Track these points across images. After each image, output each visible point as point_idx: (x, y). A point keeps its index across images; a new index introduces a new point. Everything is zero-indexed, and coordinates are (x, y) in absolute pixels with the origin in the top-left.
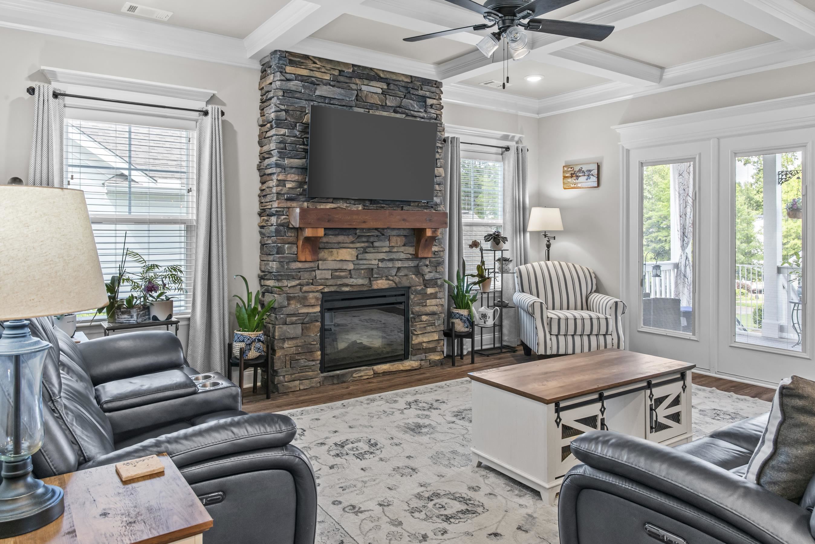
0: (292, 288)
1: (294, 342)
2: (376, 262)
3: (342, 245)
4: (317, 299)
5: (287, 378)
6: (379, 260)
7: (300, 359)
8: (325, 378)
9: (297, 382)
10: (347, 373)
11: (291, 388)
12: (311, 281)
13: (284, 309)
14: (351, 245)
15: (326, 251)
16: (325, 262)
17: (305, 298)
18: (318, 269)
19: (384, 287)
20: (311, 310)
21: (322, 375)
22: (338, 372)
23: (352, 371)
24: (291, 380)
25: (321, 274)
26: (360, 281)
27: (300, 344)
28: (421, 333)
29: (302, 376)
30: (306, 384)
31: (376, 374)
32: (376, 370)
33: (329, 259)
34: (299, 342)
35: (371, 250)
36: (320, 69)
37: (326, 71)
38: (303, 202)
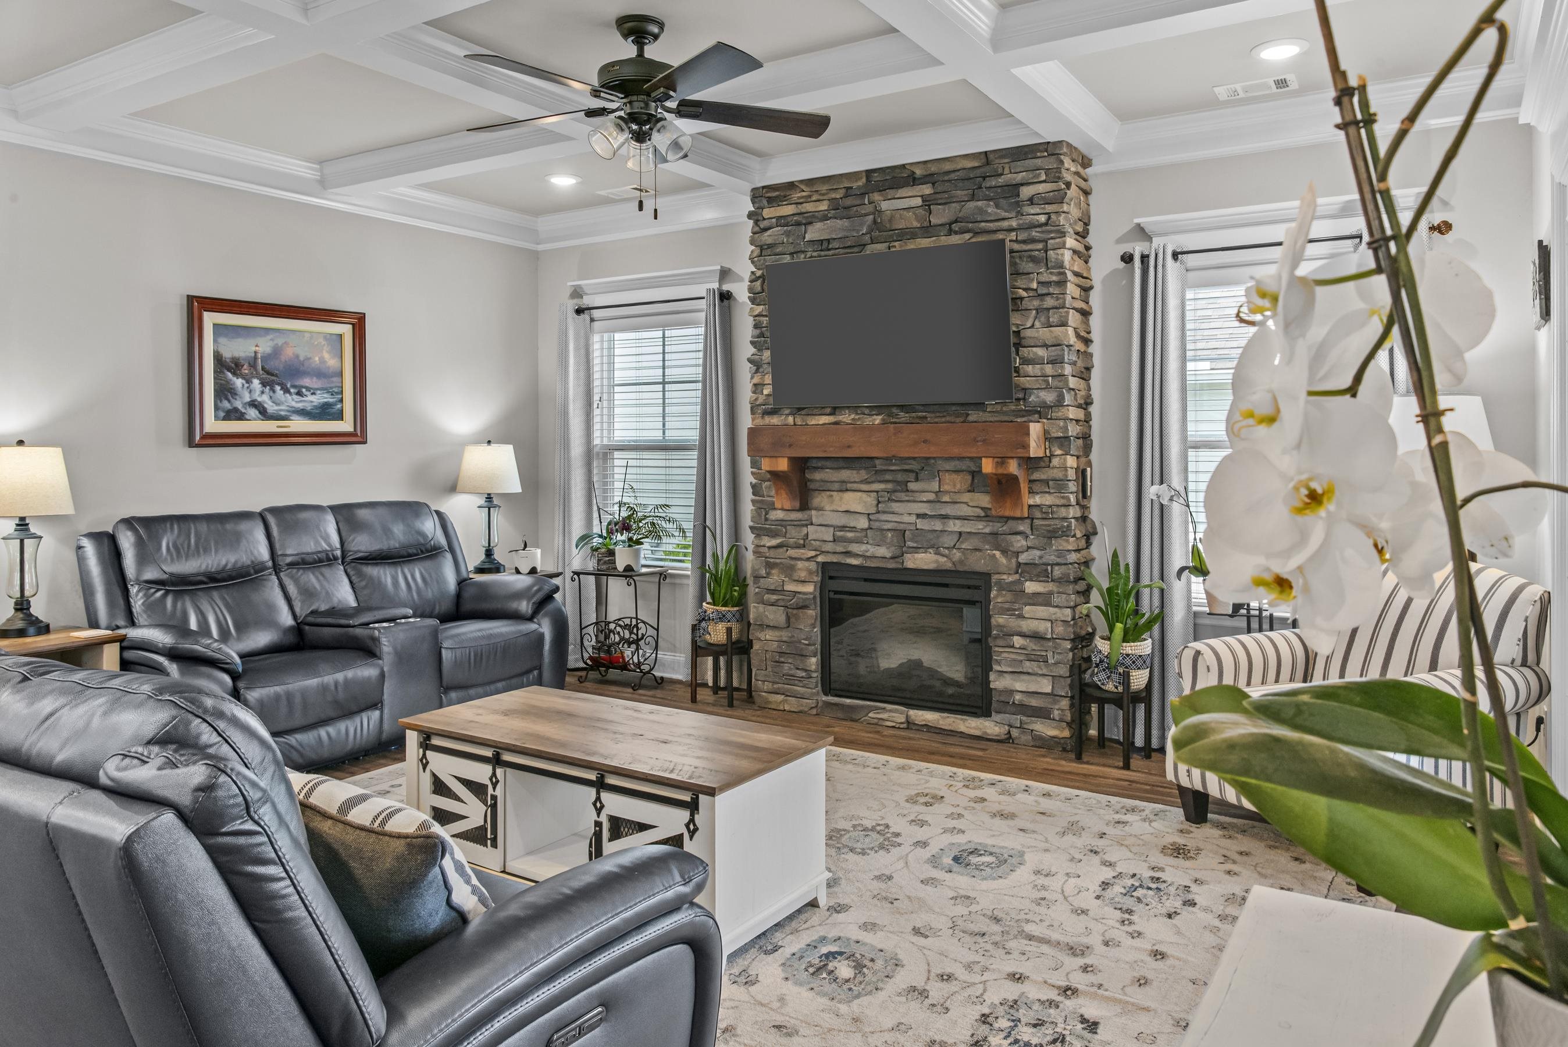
0: (773, 550)
1: (777, 633)
2: (913, 519)
3: (849, 486)
4: (810, 572)
5: (768, 686)
6: (918, 516)
7: (783, 662)
8: (828, 704)
9: (780, 698)
10: (862, 707)
11: (770, 702)
12: (802, 542)
13: (762, 580)
14: (864, 487)
15: (823, 494)
16: (821, 512)
17: (792, 568)
18: (812, 524)
19: (925, 567)
20: (800, 588)
21: (825, 698)
22: (848, 701)
23: (869, 706)
24: (773, 690)
25: (816, 532)
26: (883, 551)
27: (784, 639)
28: (1010, 670)
29: (788, 690)
30: (791, 704)
31: (910, 724)
32: (913, 717)
33: (827, 508)
34: (785, 635)
35: (903, 496)
36: (810, 196)
37: (821, 198)
38: (788, 415)
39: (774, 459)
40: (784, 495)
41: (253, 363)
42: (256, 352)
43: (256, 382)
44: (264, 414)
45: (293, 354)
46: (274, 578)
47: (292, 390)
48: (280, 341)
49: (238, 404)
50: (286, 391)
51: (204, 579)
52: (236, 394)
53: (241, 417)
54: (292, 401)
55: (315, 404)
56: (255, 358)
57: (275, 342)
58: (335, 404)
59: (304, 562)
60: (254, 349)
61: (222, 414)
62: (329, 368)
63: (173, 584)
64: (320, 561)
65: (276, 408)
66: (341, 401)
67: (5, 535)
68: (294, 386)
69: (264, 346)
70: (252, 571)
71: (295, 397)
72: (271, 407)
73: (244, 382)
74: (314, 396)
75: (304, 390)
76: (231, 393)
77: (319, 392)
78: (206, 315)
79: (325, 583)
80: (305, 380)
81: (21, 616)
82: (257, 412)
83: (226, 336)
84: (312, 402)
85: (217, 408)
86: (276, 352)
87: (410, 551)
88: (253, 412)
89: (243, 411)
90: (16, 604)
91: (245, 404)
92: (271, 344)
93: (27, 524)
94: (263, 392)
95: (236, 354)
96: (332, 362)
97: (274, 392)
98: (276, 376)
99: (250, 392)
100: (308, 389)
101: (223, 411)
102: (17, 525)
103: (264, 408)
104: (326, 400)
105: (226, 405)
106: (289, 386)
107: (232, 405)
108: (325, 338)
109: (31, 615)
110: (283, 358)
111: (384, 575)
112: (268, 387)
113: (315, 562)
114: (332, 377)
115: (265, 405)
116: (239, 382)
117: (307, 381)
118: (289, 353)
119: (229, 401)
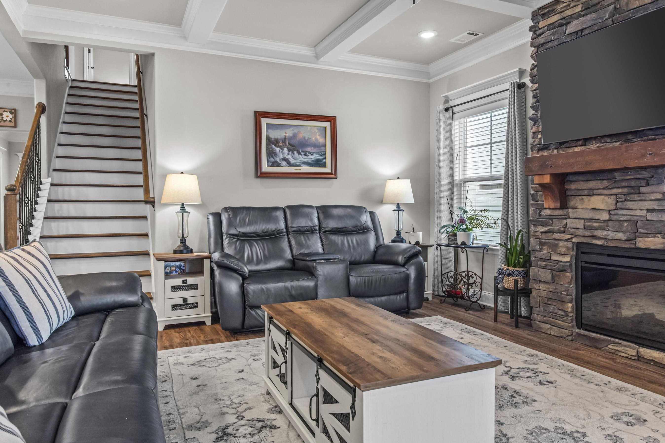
0: (544, 234)
1: (546, 286)
2: (644, 213)
3: (595, 192)
4: (568, 249)
5: (540, 318)
6: (648, 211)
7: (550, 304)
8: (579, 335)
9: (548, 326)
10: (603, 340)
11: (542, 328)
12: (562, 229)
13: (537, 253)
14: (606, 192)
15: (577, 198)
16: (575, 210)
17: (556, 246)
18: (569, 218)
19: (653, 247)
20: (561, 259)
21: (577, 330)
22: (594, 335)
23: (608, 340)
24: (542, 321)
25: (572, 223)
26: (620, 236)
27: (551, 290)
29: (553, 322)
30: (555, 331)
31: (639, 358)
32: (643, 353)
33: (579, 207)
34: (551, 287)
35: (636, 197)
36: (569, 5)
37: (577, 4)
38: (553, 149)
39: (541, 176)
40: (550, 200)
41: (284, 141)
42: (285, 136)
43: (285, 149)
44: (289, 164)
45: (303, 137)
46: (286, 237)
47: (302, 153)
48: (296, 131)
49: (278, 159)
50: (299, 153)
51: (254, 235)
52: (276, 155)
53: (279, 165)
54: (302, 158)
55: (313, 160)
56: (285, 139)
57: (294, 131)
58: (322, 160)
59: (300, 231)
60: (284, 134)
61: (270, 164)
62: (320, 143)
63: (241, 236)
64: (308, 231)
65: (295, 161)
66: (325, 158)
67: (177, 212)
68: (303, 151)
69: (289, 133)
70: (276, 233)
71: (303, 156)
72: (292, 161)
73: (280, 149)
74: (312, 156)
75: (308, 153)
76: (274, 154)
77: (315, 154)
78: (263, 119)
79: (308, 241)
80: (308, 148)
81: (182, 245)
82: (286, 163)
83: (272, 129)
84: (311, 159)
85: (268, 161)
86: (295, 136)
87: (352, 229)
88: (284, 163)
89: (280, 162)
90: (181, 240)
91: (280, 160)
92: (292, 132)
93: (185, 207)
94: (288, 154)
95: (277, 137)
96: (321, 140)
97: (294, 154)
98: (295, 146)
99: (283, 154)
100: (309, 153)
101: (271, 162)
102: (181, 207)
103: (289, 161)
104: (318, 158)
105: (272, 159)
106: (300, 151)
107: (275, 160)
108: (318, 129)
109: (186, 245)
110: (298, 139)
111: (337, 239)
112: (291, 152)
113: (305, 231)
114: (321, 147)
115: (290, 160)
116: (278, 149)
117: (309, 149)
118: (301, 136)
119: (273, 158)
